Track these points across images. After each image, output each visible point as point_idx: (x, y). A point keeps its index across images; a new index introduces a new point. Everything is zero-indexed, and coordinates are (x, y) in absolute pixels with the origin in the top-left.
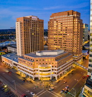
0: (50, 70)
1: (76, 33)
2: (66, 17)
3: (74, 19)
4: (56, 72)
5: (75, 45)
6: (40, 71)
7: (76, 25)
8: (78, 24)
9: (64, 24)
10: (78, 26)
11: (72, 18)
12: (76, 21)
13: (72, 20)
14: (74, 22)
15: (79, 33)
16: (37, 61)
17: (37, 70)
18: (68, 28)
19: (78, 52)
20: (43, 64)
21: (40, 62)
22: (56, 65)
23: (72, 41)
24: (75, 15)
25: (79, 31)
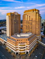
2: (32, 13)
4: (29, 48)
5: (37, 29)
6: (19, 48)
8: (38, 17)
9: (31, 17)
10: (38, 18)
14: (36, 15)
15: (39, 22)
16: (18, 40)
17: (18, 47)
18: (33, 19)
19: (39, 34)
20: (21, 43)
21: (20, 42)
22: (29, 43)
23: (35, 27)
24: (37, 12)
25: (39, 21)
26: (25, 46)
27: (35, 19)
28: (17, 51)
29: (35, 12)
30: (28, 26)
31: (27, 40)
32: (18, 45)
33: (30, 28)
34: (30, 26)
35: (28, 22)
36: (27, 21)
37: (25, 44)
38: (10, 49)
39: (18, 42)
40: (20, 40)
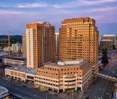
0: (75, 80)
1: (93, 42)
2: (81, 25)
3: (90, 27)
5: (91, 54)
6: (65, 81)
7: (93, 33)
8: (94, 32)
9: (79, 32)
10: (94, 34)
11: (88, 25)
12: (92, 29)
13: (88, 28)
14: (90, 29)
15: (95, 42)
16: (62, 70)
17: (62, 81)
18: (84, 35)
19: (95, 61)
20: (68, 73)
21: (65, 72)
22: (81, 74)
23: (88, 49)
24: (91, 23)
25: (95, 39)
26: (76, 79)
27: (88, 35)
28: (61, 88)
29: (87, 23)
30: (71, 49)
31: (77, 69)
32: (62, 78)
33: (77, 51)
34: (77, 49)
35: (72, 41)
36: (69, 39)
37: (76, 75)
38: (45, 87)
39: (62, 72)
40: (67, 70)
